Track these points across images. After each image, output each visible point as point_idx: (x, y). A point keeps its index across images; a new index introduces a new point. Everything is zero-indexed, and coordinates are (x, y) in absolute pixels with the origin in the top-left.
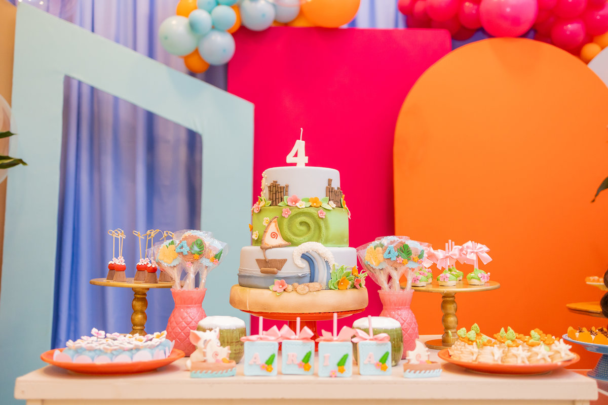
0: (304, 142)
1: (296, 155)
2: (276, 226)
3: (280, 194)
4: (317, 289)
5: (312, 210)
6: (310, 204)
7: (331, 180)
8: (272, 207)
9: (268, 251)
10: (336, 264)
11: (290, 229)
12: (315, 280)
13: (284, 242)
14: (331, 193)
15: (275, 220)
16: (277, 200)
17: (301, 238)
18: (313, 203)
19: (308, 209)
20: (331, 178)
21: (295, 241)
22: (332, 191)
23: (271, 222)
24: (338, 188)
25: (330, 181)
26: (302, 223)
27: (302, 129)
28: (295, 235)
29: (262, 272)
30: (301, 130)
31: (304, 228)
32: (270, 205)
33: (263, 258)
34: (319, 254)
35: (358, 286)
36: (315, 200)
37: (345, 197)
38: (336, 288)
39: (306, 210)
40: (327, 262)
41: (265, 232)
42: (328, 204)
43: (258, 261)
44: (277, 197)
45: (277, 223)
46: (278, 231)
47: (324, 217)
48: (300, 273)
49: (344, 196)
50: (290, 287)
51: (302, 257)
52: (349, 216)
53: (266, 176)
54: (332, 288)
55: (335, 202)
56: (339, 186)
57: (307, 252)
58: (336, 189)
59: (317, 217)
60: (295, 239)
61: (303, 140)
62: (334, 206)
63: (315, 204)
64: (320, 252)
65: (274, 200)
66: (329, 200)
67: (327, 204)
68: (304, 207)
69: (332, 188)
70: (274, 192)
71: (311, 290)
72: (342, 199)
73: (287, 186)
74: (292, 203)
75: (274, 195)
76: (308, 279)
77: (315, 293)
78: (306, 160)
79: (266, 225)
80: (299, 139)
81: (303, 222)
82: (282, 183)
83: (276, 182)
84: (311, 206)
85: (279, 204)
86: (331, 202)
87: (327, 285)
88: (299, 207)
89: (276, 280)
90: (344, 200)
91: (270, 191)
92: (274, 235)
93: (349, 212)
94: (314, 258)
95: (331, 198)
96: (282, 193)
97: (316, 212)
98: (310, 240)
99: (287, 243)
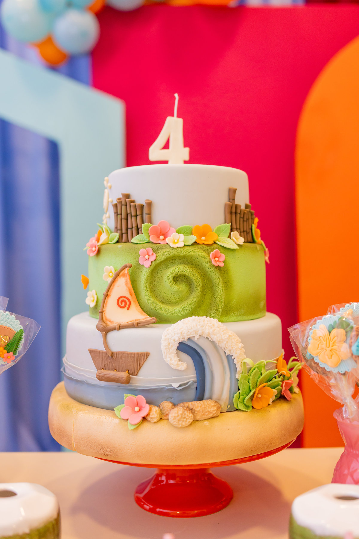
0: (181, 121)
1: (166, 146)
2: (126, 283)
3: (133, 218)
4: (211, 415)
5: (198, 252)
6: (193, 239)
7: (235, 191)
8: (119, 245)
9: (112, 336)
10: (249, 361)
11: (153, 289)
12: (207, 395)
13: (142, 317)
14: (234, 216)
15: (126, 271)
16: (129, 231)
17: (177, 309)
18: (200, 236)
19: (191, 249)
20: (234, 187)
21: (165, 314)
22: (236, 213)
23: (117, 275)
24: (247, 207)
25: (232, 192)
26: (177, 279)
27: (176, 95)
28: (165, 301)
29: (100, 378)
30: (175, 98)
31: (182, 287)
32: (118, 242)
33: (102, 348)
34: (213, 342)
35: (288, 394)
36: (203, 232)
37: (258, 223)
38: (248, 407)
39: (185, 252)
40: (229, 357)
41: (107, 296)
42: (229, 237)
43: (92, 352)
44: (129, 226)
45: (128, 278)
46: (131, 294)
47: (222, 265)
48: (175, 381)
49: (256, 220)
50: (155, 412)
51: (178, 348)
52: (267, 258)
53: (109, 184)
54: (241, 407)
55: (242, 233)
56: (248, 202)
57: (189, 339)
58: (243, 207)
59: (208, 266)
60: (166, 310)
61: (178, 116)
62: (241, 240)
63: (203, 238)
64: (215, 338)
65: (124, 231)
66: (232, 230)
67: (226, 238)
68: (181, 244)
69: (236, 206)
70: (123, 216)
71: (198, 417)
72: (254, 227)
73: (150, 204)
74: (158, 237)
75: (124, 222)
76: (192, 393)
77: (206, 423)
78: (185, 153)
79: (110, 280)
80: (172, 115)
81: (180, 276)
82: (140, 199)
83: (128, 196)
84: (195, 243)
85: (134, 240)
86: (235, 234)
87: (231, 403)
88: (172, 245)
89: (127, 396)
90: (258, 227)
91: (116, 213)
92: (123, 303)
93: (267, 250)
94: (204, 351)
95: (234, 226)
96: (139, 218)
97: (205, 255)
98: (194, 312)
99: (149, 318)
